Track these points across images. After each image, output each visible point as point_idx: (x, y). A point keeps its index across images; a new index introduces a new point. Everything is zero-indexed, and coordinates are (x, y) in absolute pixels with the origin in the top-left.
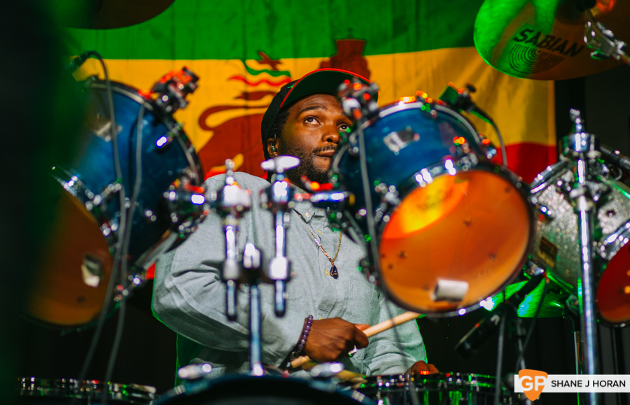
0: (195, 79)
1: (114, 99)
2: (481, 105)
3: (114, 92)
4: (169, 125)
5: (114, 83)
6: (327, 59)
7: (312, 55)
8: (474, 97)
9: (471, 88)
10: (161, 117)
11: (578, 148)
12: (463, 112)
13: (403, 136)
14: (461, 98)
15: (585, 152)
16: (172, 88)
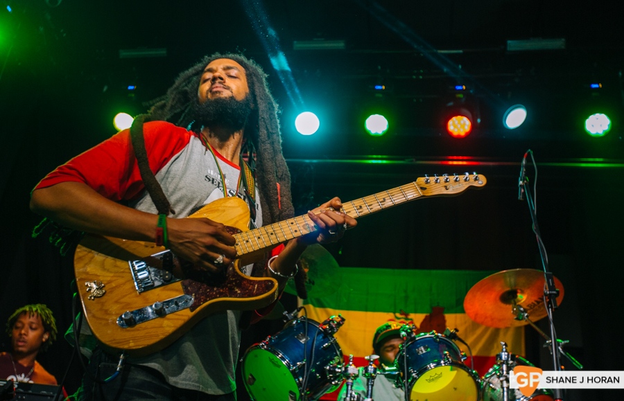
0: (343, 320)
1: (308, 327)
2: (460, 337)
3: (308, 323)
4: (330, 338)
5: (309, 320)
6: (428, 314)
7: (422, 312)
8: (458, 333)
9: (457, 330)
10: (328, 334)
11: (503, 358)
12: (453, 340)
13: (426, 348)
14: (452, 333)
15: (507, 360)
16: (331, 323)
